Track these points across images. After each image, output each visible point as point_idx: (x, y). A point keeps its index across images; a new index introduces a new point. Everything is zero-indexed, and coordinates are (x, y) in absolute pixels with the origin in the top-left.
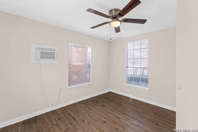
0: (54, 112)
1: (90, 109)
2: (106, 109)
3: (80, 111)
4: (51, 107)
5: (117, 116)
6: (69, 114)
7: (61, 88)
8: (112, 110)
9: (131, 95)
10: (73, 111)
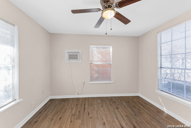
0: (78, 99)
1: (102, 107)
2: (117, 112)
3: (93, 105)
4: (76, 95)
5: (123, 125)
6: (85, 104)
7: (84, 82)
8: (123, 117)
9: (165, 109)
10: (89, 103)
